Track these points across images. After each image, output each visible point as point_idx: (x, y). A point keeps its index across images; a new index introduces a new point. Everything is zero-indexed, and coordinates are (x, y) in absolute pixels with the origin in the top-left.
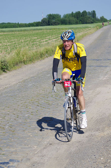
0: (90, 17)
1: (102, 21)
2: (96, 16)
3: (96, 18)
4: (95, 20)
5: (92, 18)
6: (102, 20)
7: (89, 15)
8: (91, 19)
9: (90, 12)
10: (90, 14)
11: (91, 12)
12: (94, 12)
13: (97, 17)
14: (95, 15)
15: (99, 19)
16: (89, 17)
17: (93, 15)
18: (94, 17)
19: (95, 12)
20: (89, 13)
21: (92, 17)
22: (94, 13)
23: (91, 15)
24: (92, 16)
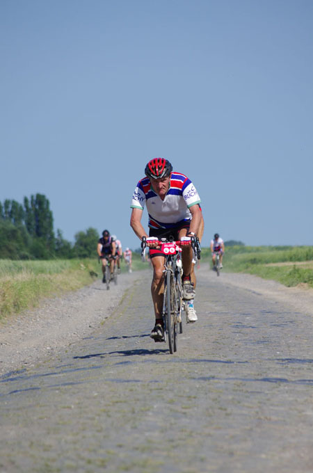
0: (19, 233)
1: (84, 256)
2: (51, 225)
3: (52, 236)
4: (47, 251)
5: (31, 240)
6: (86, 252)
7: (13, 220)
8: (25, 241)
9: (15, 204)
10: (20, 216)
11: (26, 200)
12: (41, 201)
13: (59, 235)
14: (45, 224)
15: (67, 246)
16: (14, 232)
17: (33, 223)
18: (38, 234)
19: (48, 202)
20: (10, 206)
21: (29, 229)
22: (39, 211)
23: (24, 223)
24: (28, 224)
